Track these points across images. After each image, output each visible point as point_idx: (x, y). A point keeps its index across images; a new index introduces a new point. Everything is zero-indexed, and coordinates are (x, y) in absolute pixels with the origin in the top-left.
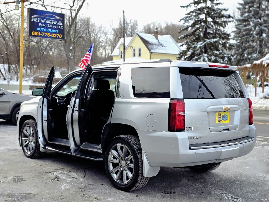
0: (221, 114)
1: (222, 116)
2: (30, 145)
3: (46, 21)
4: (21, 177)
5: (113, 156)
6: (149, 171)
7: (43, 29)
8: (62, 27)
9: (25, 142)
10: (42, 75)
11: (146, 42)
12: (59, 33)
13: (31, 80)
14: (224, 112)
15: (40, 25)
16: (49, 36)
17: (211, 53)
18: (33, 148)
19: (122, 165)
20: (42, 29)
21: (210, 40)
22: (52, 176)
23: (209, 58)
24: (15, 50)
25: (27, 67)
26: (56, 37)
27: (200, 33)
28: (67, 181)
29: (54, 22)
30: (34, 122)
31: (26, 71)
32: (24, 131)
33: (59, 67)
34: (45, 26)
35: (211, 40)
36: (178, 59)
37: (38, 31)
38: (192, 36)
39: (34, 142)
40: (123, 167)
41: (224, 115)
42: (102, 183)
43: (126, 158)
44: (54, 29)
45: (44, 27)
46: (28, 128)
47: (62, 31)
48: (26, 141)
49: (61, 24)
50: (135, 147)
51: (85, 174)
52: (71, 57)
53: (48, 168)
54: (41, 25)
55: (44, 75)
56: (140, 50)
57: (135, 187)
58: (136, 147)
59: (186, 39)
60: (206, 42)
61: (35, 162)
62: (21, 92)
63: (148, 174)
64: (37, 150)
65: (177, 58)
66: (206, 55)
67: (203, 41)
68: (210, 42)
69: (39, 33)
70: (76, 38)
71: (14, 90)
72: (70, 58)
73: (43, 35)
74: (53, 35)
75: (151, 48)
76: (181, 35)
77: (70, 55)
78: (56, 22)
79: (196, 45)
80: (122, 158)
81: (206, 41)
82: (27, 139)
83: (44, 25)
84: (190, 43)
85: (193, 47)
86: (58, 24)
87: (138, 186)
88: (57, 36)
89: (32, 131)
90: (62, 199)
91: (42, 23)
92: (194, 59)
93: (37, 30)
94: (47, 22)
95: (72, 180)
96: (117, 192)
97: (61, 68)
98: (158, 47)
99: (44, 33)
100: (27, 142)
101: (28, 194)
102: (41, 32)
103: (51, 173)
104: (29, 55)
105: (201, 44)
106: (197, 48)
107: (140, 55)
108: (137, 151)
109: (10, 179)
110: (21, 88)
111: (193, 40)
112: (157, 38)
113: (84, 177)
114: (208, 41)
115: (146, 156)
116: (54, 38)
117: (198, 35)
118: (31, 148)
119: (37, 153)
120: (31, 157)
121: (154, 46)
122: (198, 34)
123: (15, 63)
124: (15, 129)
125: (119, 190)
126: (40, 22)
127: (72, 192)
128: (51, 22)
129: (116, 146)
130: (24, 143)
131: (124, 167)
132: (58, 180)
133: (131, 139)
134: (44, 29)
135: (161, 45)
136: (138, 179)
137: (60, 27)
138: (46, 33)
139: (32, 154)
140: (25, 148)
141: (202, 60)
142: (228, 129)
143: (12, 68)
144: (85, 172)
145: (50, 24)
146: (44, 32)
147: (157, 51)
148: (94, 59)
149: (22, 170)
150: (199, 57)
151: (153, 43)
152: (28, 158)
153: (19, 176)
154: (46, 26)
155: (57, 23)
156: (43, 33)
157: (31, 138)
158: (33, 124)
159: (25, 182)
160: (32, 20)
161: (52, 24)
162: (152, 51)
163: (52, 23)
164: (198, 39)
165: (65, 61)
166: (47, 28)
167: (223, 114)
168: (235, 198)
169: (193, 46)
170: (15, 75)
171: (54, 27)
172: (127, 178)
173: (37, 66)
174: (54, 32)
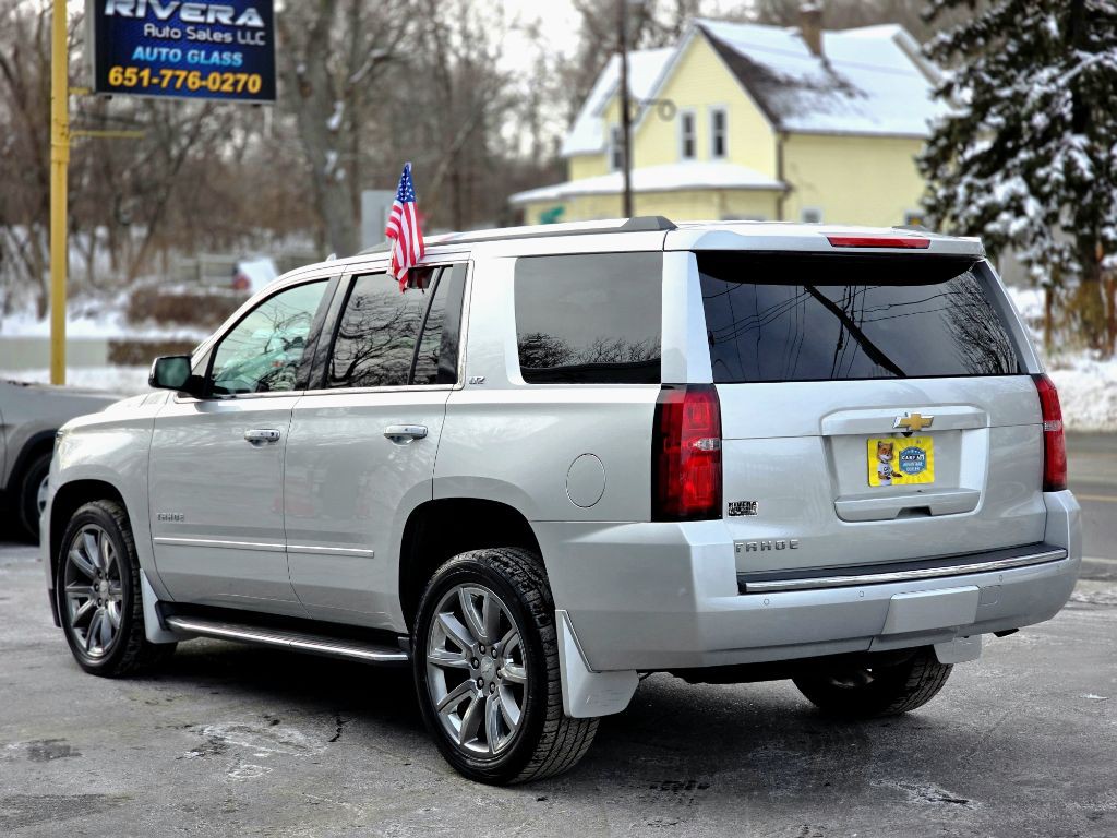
0: (892, 447)
1: (896, 454)
2: (99, 614)
3: (177, 10)
4: (61, 744)
5: (448, 640)
6: (588, 691)
7: (164, 51)
8: (261, 38)
9: (77, 603)
10: (175, 282)
11: (752, 76)
12: (247, 68)
13: (114, 309)
14: (907, 434)
15: (150, 33)
16: (196, 86)
17: (1107, 128)
18: (113, 630)
19: (484, 676)
20: (159, 54)
21: (1100, 56)
22: (196, 738)
23: (1096, 154)
24: (28, 147)
25: (94, 238)
26: (231, 89)
27: (1043, 20)
28: (258, 755)
29: (217, 11)
30: (116, 513)
31: (90, 259)
32: (75, 554)
33: (269, 233)
34: (176, 34)
35: (1106, 58)
36: (924, 165)
37: (141, 65)
38: (999, 34)
39: (118, 605)
40: (487, 684)
41: (909, 449)
42: (403, 759)
43: (496, 645)
44: (222, 47)
45: (168, 42)
46: (89, 539)
47: (259, 60)
48: (82, 601)
49: (257, 22)
50: (531, 596)
51: (339, 730)
52: (335, 171)
53: (178, 710)
54: (154, 31)
55: (188, 278)
56: (719, 120)
57: (532, 764)
58: (532, 598)
59: (967, 53)
60: (1078, 69)
61: (125, 692)
62: (58, 377)
63: (581, 703)
64: (131, 641)
65: (918, 161)
66: (1080, 140)
67: (1062, 64)
68: (1099, 64)
69: (146, 73)
70: (363, 63)
71: (24, 367)
72: (331, 181)
73: (165, 84)
74: (213, 82)
75: (780, 106)
76: (934, 34)
77: (326, 162)
78: (231, 14)
79: (1021, 87)
80: (480, 644)
81: (1078, 60)
82: (88, 591)
83: (168, 29)
84: (987, 79)
85: (1008, 98)
86: (241, 21)
87: (545, 760)
88: (236, 83)
89: (110, 550)
90: (228, 811)
91: (160, 24)
92: (1015, 166)
93: (135, 56)
94: (185, 16)
95: (278, 751)
96: (464, 788)
97: (280, 235)
98: (826, 99)
99: (168, 73)
100: (87, 605)
101: (92, 797)
102: (156, 67)
103: (192, 728)
104: (106, 171)
105: (1053, 80)
106: (1029, 104)
107: (719, 148)
108: (539, 613)
109: (16, 751)
110: (59, 353)
111: (1004, 57)
112: (816, 50)
113: (334, 740)
114: (1089, 59)
115: (571, 630)
116: (219, 94)
117: (1035, 28)
118: (106, 631)
119: (133, 653)
120: (106, 670)
121: (804, 94)
122: (1029, 22)
123: (26, 218)
124: (34, 560)
125: (471, 783)
126: (150, 15)
127: (270, 789)
128: (204, 13)
129: (456, 596)
130: (74, 610)
131: (492, 683)
132: (219, 750)
133: (517, 563)
134: (168, 54)
135: (844, 86)
136: (545, 730)
137: (253, 38)
138: (178, 73)
139: (112, 658)
140: (78, 632)
141: (1056, 170)
142: (925, 511)
143: (13, 247)
144: (339, 723)
145: (198, 26)
146: (169, 65)
147: (818, 121)
148: (471, 179)
149: (67, 719)
150: (1041, 151)
151: (797, 76)
152: (92, 677)
153: (55, 740)
154: (179, 36)
155: (234, 19)
156: (163, 72)
157: (103, 585)
158: (114, 521)
159: (77, 759)
160: (110, 10)
161: (210, 25)
162: (792, 123)
163: (211, 19)
164: (1036, 53)
165: (302, 198)
166: (185, 44)
167: (900, 446)
168: (957, 802)
169: (1006, 92)
170: (26, 285)
171: (217, 36)
172: (504, 728)
173: (151, 230)
174: (221, 66)
